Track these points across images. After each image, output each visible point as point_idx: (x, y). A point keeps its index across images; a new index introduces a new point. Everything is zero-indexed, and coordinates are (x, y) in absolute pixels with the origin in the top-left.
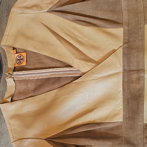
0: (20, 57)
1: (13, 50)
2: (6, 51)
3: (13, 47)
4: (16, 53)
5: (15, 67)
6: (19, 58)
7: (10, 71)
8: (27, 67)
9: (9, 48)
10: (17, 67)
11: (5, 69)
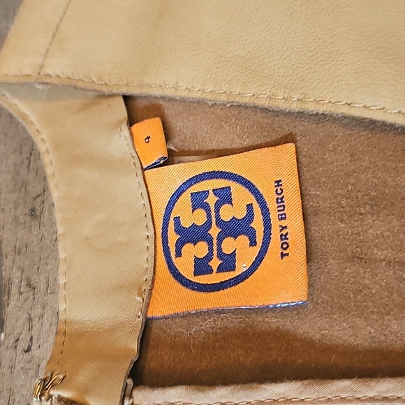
0: (212, 200)
1: (131, 122)
2: (42, 148)
3: (127, 99)
4: (167, 162)
5: (147, 324)
6: (200, 218)
7: (83, 377)
8: (317, 328)
9: (85, 107)
10: (177, 328)
11: (25, 336)
